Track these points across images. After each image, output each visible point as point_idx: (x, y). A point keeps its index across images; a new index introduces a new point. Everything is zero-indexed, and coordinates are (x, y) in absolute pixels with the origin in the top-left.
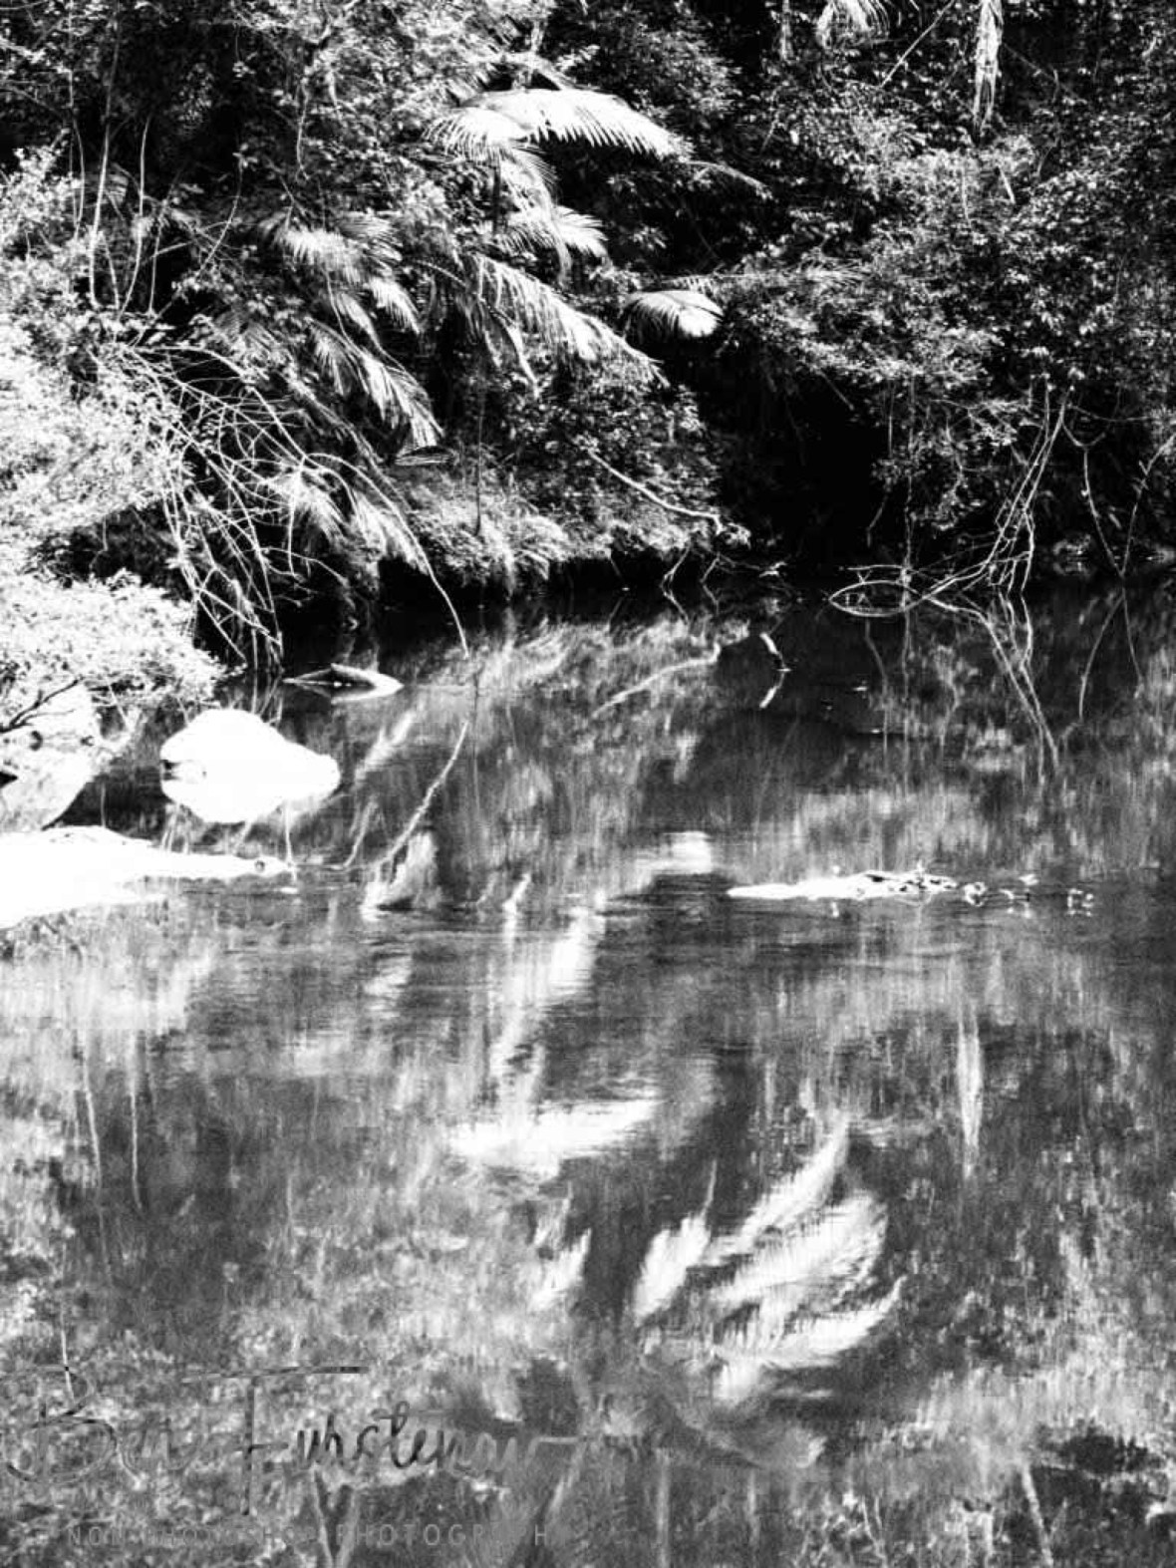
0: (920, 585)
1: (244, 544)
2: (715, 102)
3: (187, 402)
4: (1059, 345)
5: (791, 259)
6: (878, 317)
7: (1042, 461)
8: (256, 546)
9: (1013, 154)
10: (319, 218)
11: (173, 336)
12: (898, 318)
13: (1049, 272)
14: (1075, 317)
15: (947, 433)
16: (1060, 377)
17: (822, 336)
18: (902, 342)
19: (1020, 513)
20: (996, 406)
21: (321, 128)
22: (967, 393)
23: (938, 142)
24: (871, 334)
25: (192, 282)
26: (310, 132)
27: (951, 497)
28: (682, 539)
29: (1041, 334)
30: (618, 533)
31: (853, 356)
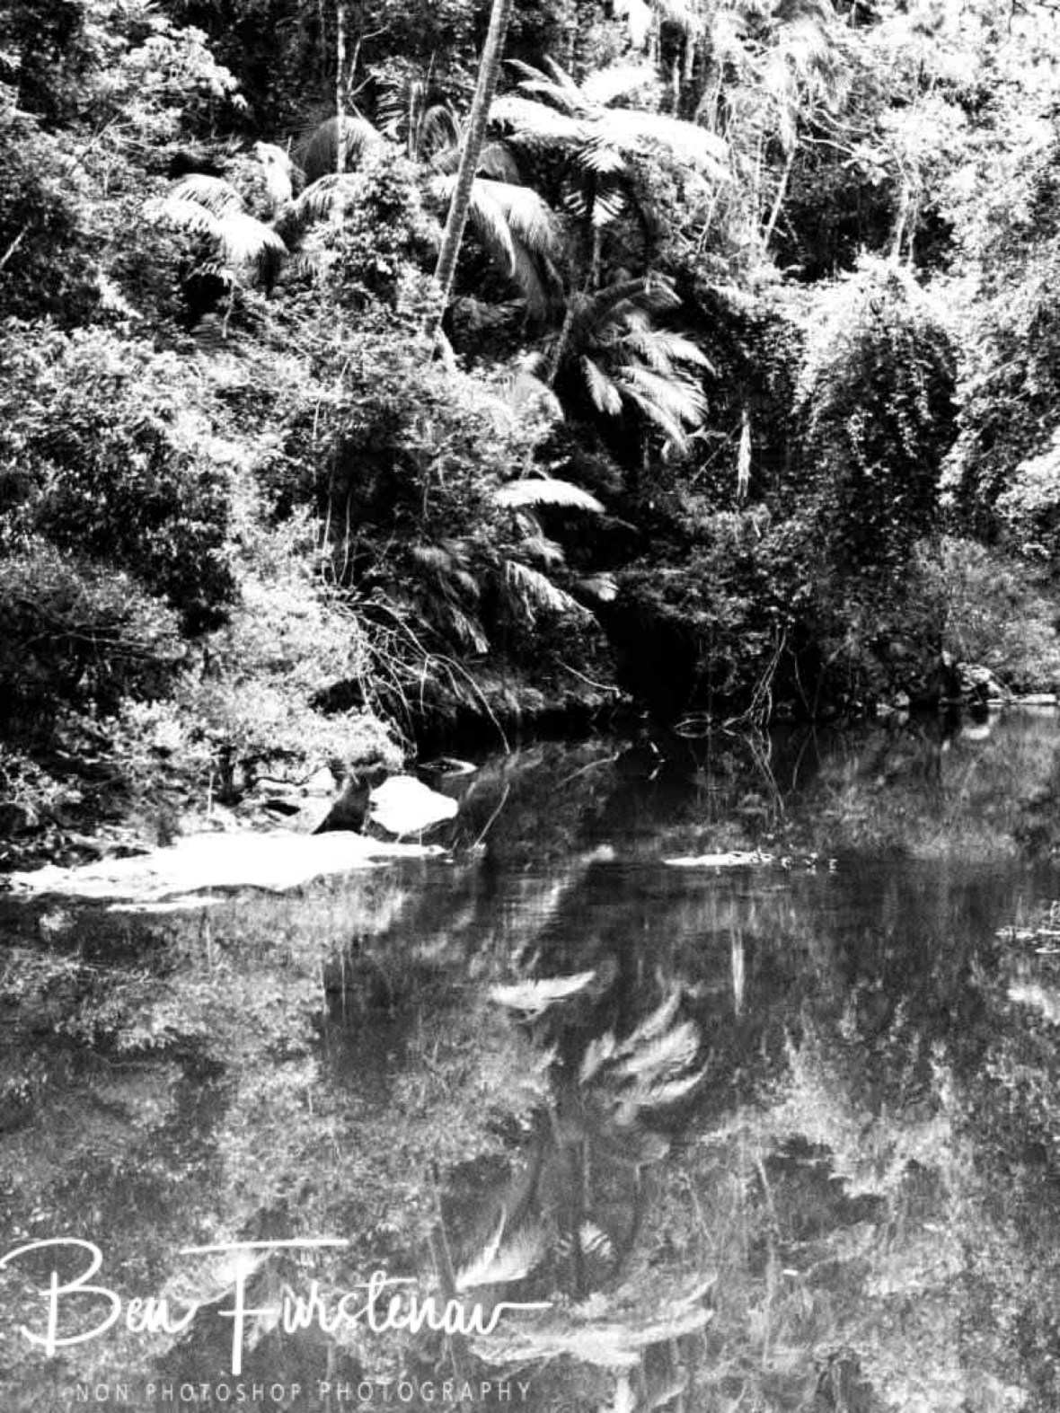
0: (717, 722)
1: (398, 698)
2: (616, 488)
3: (370, 630)
4: (782, 605)
5: (651, 565)
6: (695, 592)
7: (774, 662)
8: (404, 700)
9: (759, 513)
10: (433, 541)
11: (363, 598)
12: (704, 591)
13: (776, 570)
14: (791, 592)
15: (729, 649)
16: (783, 621)
17: (667, 601)
18: (707, 604)
19: (765, 687)
20: (753, 635)
21: (436, 496)
22: (736, 629)
23: (721, 508)
24: (692, 599)
25: (373, 572)
26: (430, 498)
27: (731, 679)
28: (600, 700)
29: (774, 600)
30: (569, 696)
31: (682, 610)
